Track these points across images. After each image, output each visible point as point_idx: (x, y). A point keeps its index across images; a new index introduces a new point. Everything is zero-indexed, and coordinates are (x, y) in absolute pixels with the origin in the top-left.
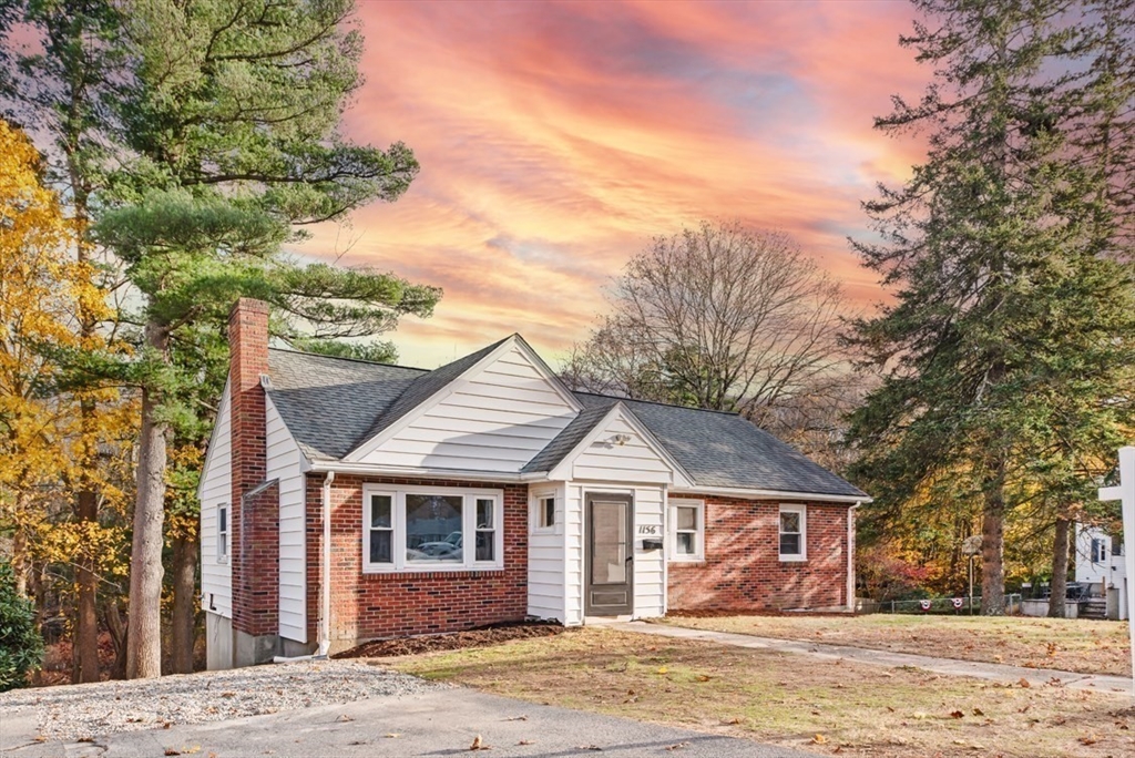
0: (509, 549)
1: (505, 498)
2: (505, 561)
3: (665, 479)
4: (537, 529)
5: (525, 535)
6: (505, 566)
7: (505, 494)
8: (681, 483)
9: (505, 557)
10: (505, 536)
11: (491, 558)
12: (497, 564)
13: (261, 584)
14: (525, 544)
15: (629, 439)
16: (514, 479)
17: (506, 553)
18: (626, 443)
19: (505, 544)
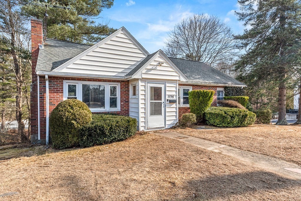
0: (122, 103)
1: (121, 86)
2: (121, 108)
3: (177, 78)
4: (132, 96)
5: (128, 99)
6: (121, 109)
7: (121, 84)
8: (183, 80)
9: (121, 106)
10: (121, 99)
11: (116, 107)
12: (118, 109)
13: (33, 116)
14: (128, 102)
15: (163, 63)
16: (123, 79)
17: (121, 105)
18: (162, 65)
19: (121, 102)
